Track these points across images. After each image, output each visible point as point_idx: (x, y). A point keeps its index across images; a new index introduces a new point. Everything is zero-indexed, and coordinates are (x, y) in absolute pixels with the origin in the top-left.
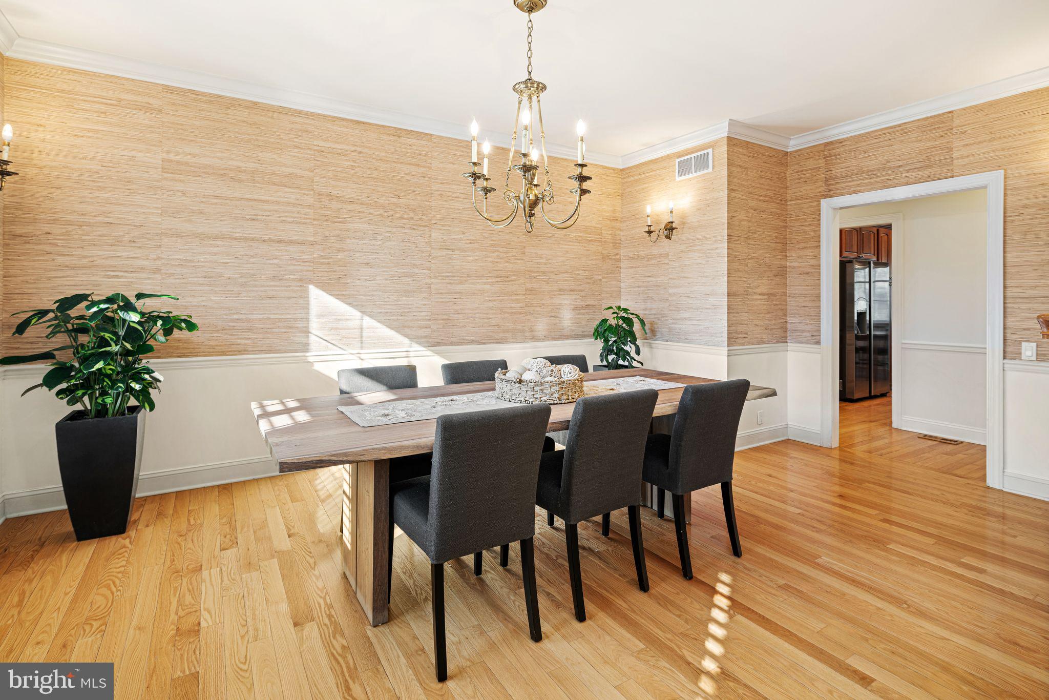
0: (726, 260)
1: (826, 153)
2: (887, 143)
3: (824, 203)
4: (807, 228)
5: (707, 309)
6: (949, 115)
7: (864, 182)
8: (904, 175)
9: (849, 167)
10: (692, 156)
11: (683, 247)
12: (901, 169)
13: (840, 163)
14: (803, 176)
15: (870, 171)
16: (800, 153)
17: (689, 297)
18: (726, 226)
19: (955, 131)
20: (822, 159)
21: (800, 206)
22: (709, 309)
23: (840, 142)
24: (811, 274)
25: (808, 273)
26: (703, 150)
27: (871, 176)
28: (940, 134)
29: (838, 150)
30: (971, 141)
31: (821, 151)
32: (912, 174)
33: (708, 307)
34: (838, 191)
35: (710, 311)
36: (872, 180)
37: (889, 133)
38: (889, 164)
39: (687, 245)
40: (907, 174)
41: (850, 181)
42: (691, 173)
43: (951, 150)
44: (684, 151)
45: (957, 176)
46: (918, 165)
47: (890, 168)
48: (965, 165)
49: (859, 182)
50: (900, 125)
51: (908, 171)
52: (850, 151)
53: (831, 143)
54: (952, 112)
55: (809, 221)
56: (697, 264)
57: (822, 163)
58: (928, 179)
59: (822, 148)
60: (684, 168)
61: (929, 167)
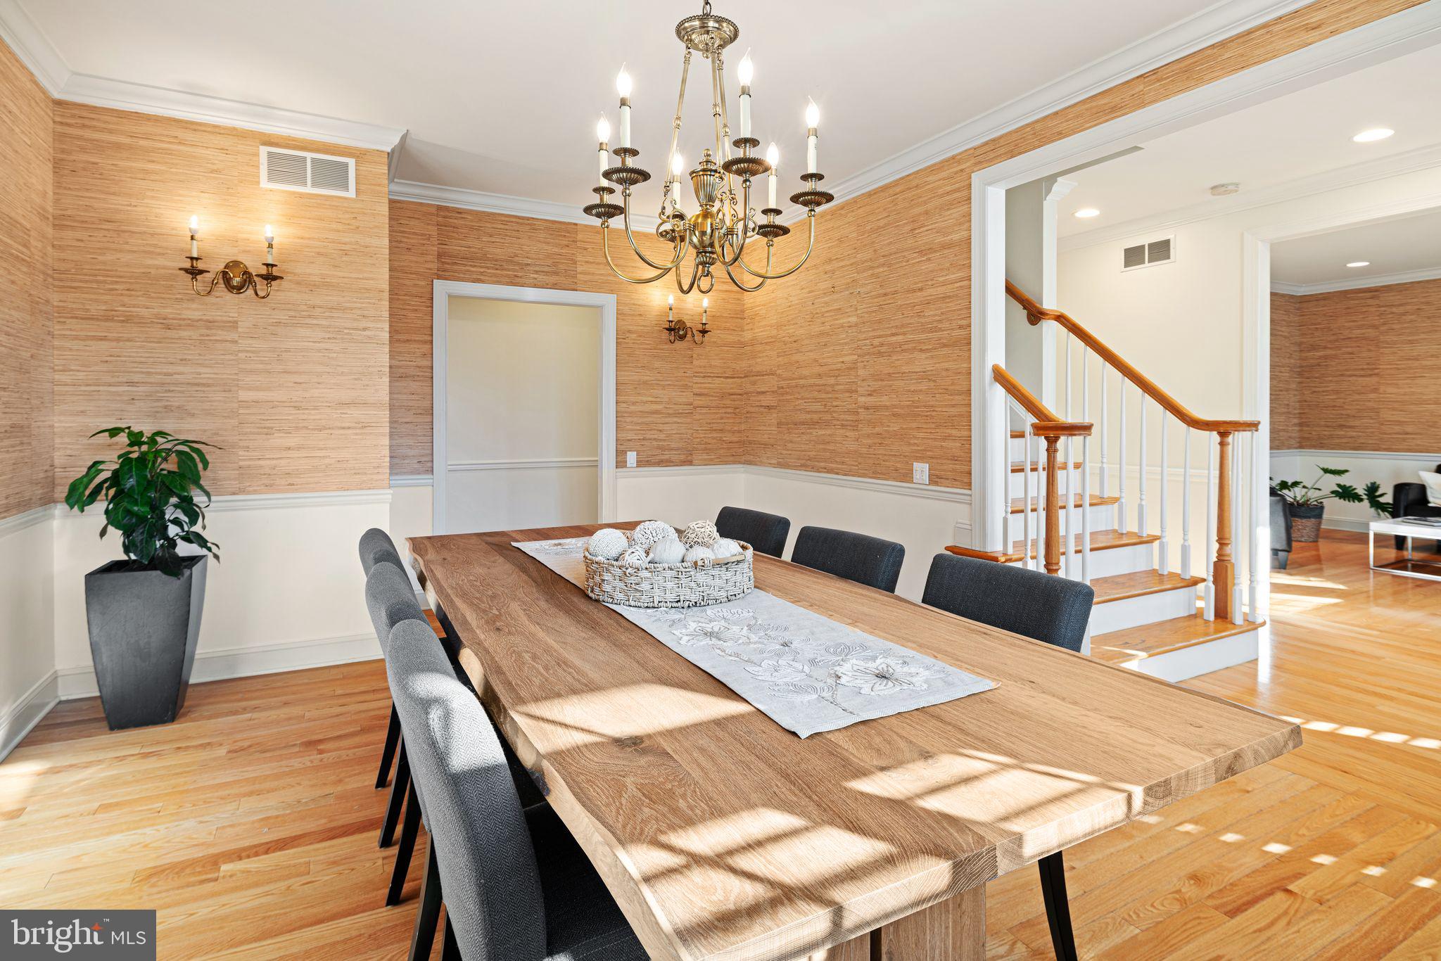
0: (387, 349)
1: (440, 219)
2: (514, 234)
3: (442, 288)
4: (411, 315)
5: (344, 428)
6: (574, 227)
7: (489, 271)
8: (532, 275)
9: (470, 247)
10: (309, 156)
11: (282, 316)
12: (529, 268)
13: (459, 239)
14: (405, 240)
15: (496, 261)
16: (398, 205)
17: (298, 408)
19: (579, 244)
20: (433, 225)
21: (400, 281)
22: (349, 428)
23: (459, 212)
24: (416, 378)
25: (413, 376)
27: (497, 267)
28: (566, 243)
29: (456, 221)
30: (591, 259)
31: (432, 214)
32: (540, 277)
33: (347, 425)
34: (456, 274)
35: (350, 431)
36: (498, 272)
37: (517, 223)
38: (517, 258)
39: (292, 313)
40: (535, 276)
41: (471, 265)
42: (305, 184)
43: (575, 263)
44: (282, 137)
45: (580, 290)
46: (546, 269)
47: (519, 264)
48: (586, 281)
49: (482, 270)
50: (528, 219)
51: (536, 272)
52: (471, 228)
53: (447, 209)
54: (576, 224)
55: (413, 305)
56: (319, 351)
57: (433, 230)
58: (555, 286)
59: (433, 210)
60: (283, 168)
61: (556, 273)
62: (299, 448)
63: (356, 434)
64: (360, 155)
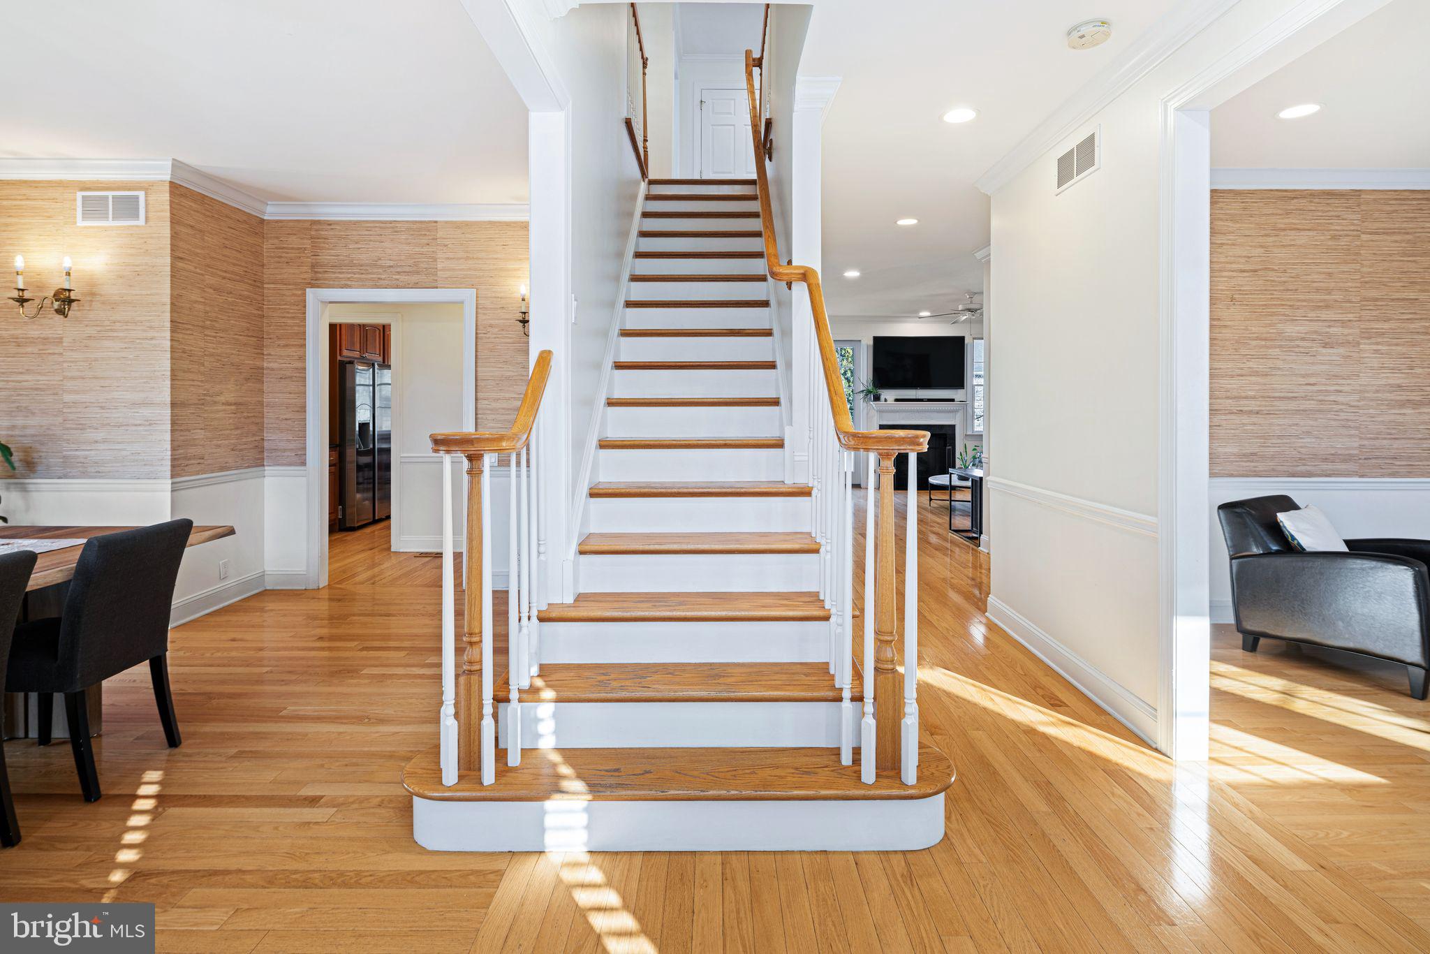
0: (169, 356)
1: (313, 233)
2: (378, 238)
3: (311, 294)
4: (290, 322)
5: (136, 425)
6: (435, 224)
7: (356, 276)
8: (394, 277)
9: (339, 256)
10: (110, 194)
11: (91, 331)
12: (392, 269)
13: (328, 249)
14: (284, 255)
15: (361, 266)
16: (280, 224)
17: (102, 408)
18: (168, 308)
19: (439, 241)
20: (307, 239)
21: (281, 292)
22: (140, 425)
23: (329, 223)
24: (292, 379)
25: (290, 377)
26: (129, 190)
27: (362, 271)
28: (426, 241)
29: (326, 233)
30: (451, 255)
31: (307, 229)
32: (403, 278)
33: (138, 422)
34: (326, 282)
35: (141, 428)
36: (363, 276)
37: (381, 228)
38: (380, 262)
39: (99, 328)
40: (397, 277)
41: (339, 273)
42: (107, 218)
43: (435, 260)
44: (93, 182)
45: (441, 288)
46: (407, 269)
47: (382, 267)
48: (446, 278)
49: (349, 276)
50: (391, 222)
51: (399, 273)
52: (340, 238)
53: (319, 222)
54: (436, 222)
55: (292, 313)
56: (118, 359)
57: (307, 244)
58: (416, 286)
59: (307, 225)
60: (94, 208)
61: (418, 273)
62: (105, 441)
63: (146, 431)
64: (147, 187)
